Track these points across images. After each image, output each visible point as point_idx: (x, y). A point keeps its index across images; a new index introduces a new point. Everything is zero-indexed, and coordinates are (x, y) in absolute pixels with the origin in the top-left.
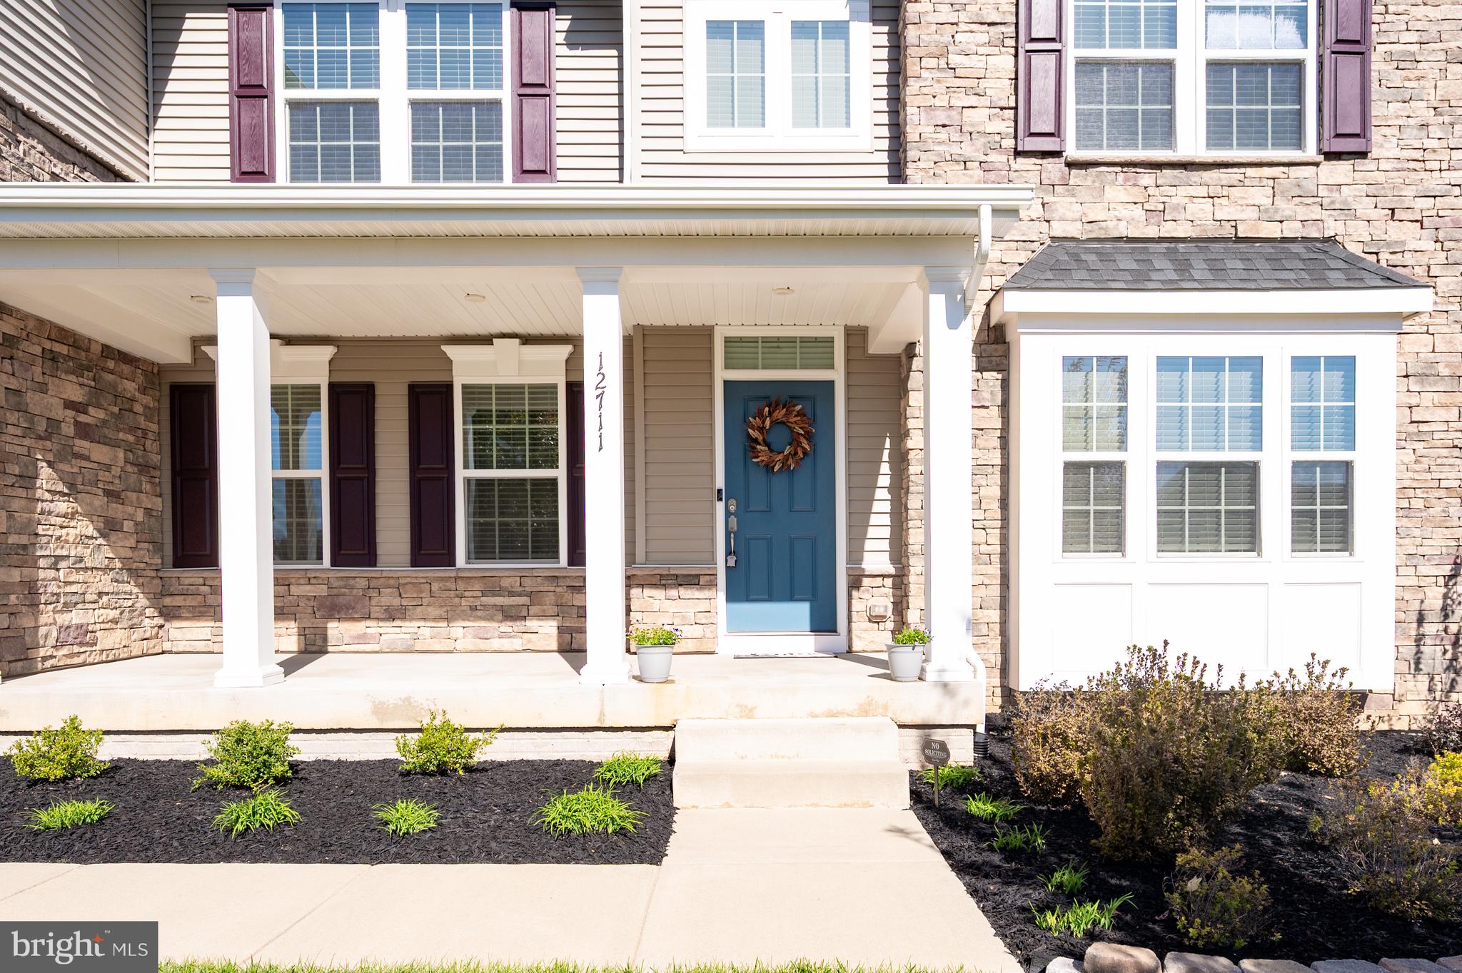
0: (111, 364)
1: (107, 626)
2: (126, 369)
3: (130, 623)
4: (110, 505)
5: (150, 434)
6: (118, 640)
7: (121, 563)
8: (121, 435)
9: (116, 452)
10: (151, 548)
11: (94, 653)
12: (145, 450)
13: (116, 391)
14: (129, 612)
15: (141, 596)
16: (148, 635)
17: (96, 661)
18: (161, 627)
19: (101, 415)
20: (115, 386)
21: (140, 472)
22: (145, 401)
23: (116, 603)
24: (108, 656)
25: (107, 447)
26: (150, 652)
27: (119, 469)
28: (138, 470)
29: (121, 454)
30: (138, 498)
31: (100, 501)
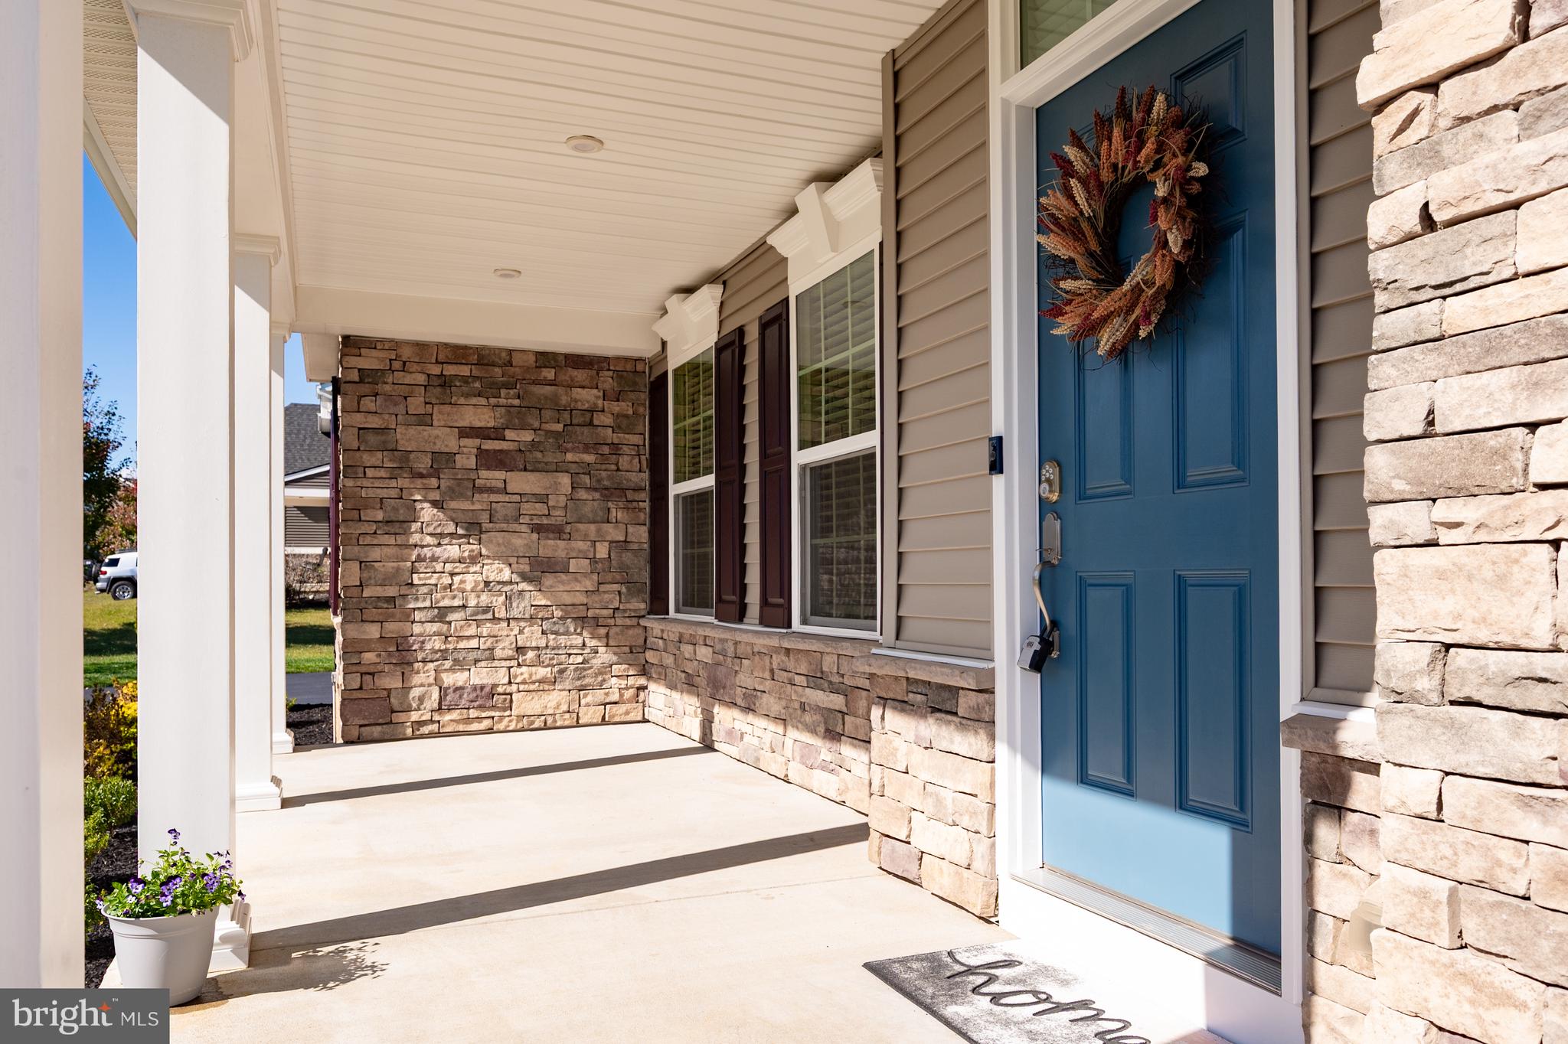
0: (549, 374)
1: (532, 687)
2: (580, 375)
3: (578, 683)
4: (542, 542)
5: (625, 448)
6: (553, 704)
7: (562, 610)
8: (569, 457)
9: (557, 478)
10: (624, 590)
11: (507, 719)
12: (618, 470)
13: (557, 404)
14: (575, 670)
15: (602, 650)
16: (615, 697)
17: (511, 728)
18: (643, 688)
19: (527, 436)
20: (555, 399)
21: (606, 498)
22: (617, 409)
23: (553, 659)
24: (533, 722)
25: (537, 474)
26: (617, 719)
27: (563, 499)
28: (601, 495)
29: (565, 480)
30: (598, 531)
31: (523, 540)
